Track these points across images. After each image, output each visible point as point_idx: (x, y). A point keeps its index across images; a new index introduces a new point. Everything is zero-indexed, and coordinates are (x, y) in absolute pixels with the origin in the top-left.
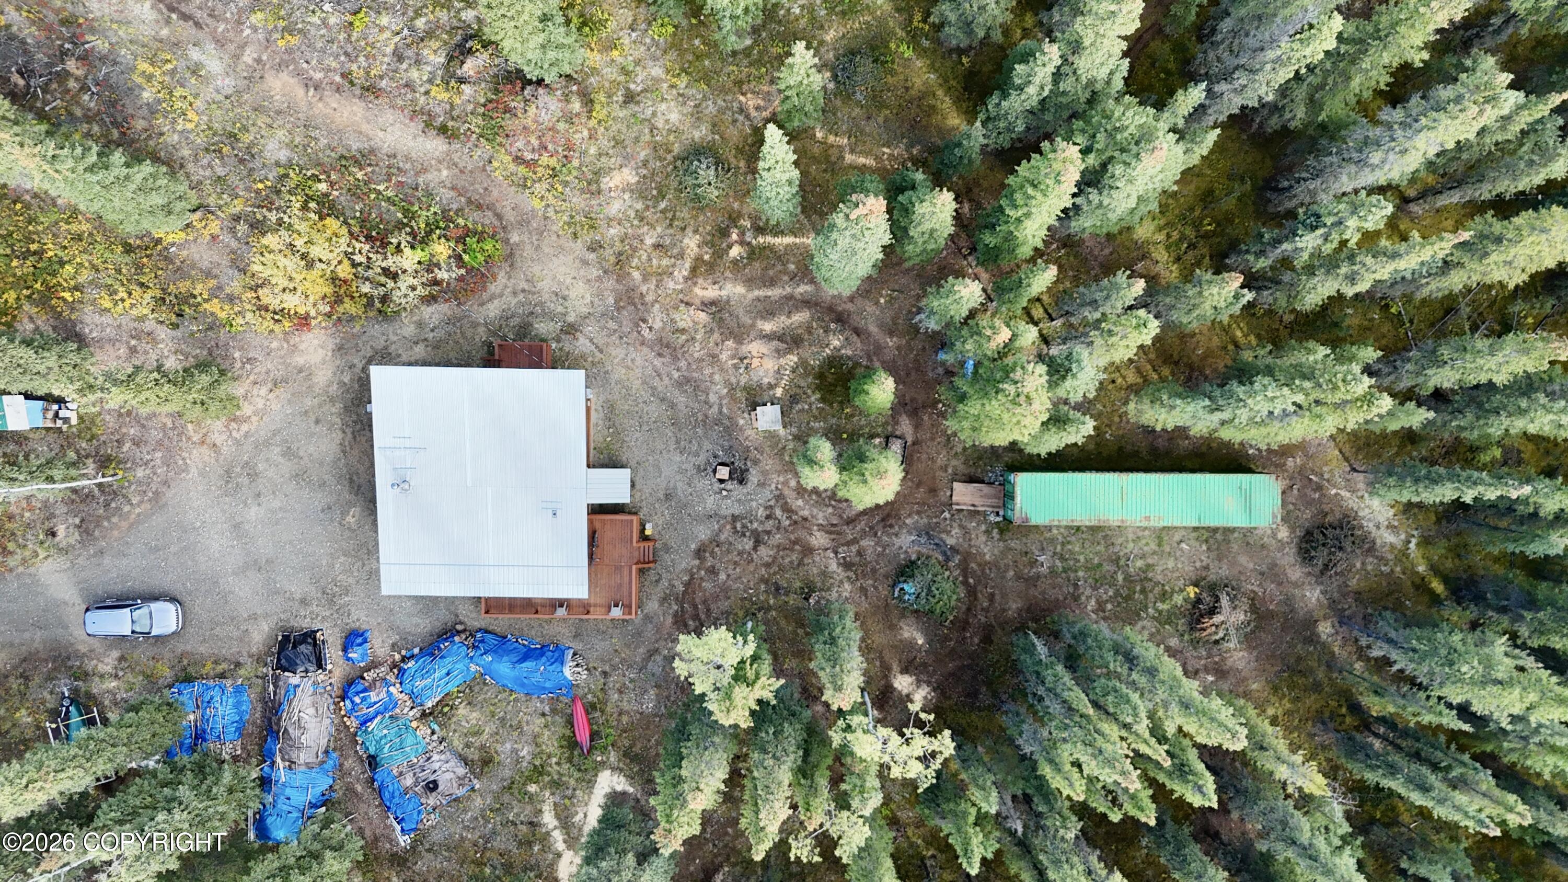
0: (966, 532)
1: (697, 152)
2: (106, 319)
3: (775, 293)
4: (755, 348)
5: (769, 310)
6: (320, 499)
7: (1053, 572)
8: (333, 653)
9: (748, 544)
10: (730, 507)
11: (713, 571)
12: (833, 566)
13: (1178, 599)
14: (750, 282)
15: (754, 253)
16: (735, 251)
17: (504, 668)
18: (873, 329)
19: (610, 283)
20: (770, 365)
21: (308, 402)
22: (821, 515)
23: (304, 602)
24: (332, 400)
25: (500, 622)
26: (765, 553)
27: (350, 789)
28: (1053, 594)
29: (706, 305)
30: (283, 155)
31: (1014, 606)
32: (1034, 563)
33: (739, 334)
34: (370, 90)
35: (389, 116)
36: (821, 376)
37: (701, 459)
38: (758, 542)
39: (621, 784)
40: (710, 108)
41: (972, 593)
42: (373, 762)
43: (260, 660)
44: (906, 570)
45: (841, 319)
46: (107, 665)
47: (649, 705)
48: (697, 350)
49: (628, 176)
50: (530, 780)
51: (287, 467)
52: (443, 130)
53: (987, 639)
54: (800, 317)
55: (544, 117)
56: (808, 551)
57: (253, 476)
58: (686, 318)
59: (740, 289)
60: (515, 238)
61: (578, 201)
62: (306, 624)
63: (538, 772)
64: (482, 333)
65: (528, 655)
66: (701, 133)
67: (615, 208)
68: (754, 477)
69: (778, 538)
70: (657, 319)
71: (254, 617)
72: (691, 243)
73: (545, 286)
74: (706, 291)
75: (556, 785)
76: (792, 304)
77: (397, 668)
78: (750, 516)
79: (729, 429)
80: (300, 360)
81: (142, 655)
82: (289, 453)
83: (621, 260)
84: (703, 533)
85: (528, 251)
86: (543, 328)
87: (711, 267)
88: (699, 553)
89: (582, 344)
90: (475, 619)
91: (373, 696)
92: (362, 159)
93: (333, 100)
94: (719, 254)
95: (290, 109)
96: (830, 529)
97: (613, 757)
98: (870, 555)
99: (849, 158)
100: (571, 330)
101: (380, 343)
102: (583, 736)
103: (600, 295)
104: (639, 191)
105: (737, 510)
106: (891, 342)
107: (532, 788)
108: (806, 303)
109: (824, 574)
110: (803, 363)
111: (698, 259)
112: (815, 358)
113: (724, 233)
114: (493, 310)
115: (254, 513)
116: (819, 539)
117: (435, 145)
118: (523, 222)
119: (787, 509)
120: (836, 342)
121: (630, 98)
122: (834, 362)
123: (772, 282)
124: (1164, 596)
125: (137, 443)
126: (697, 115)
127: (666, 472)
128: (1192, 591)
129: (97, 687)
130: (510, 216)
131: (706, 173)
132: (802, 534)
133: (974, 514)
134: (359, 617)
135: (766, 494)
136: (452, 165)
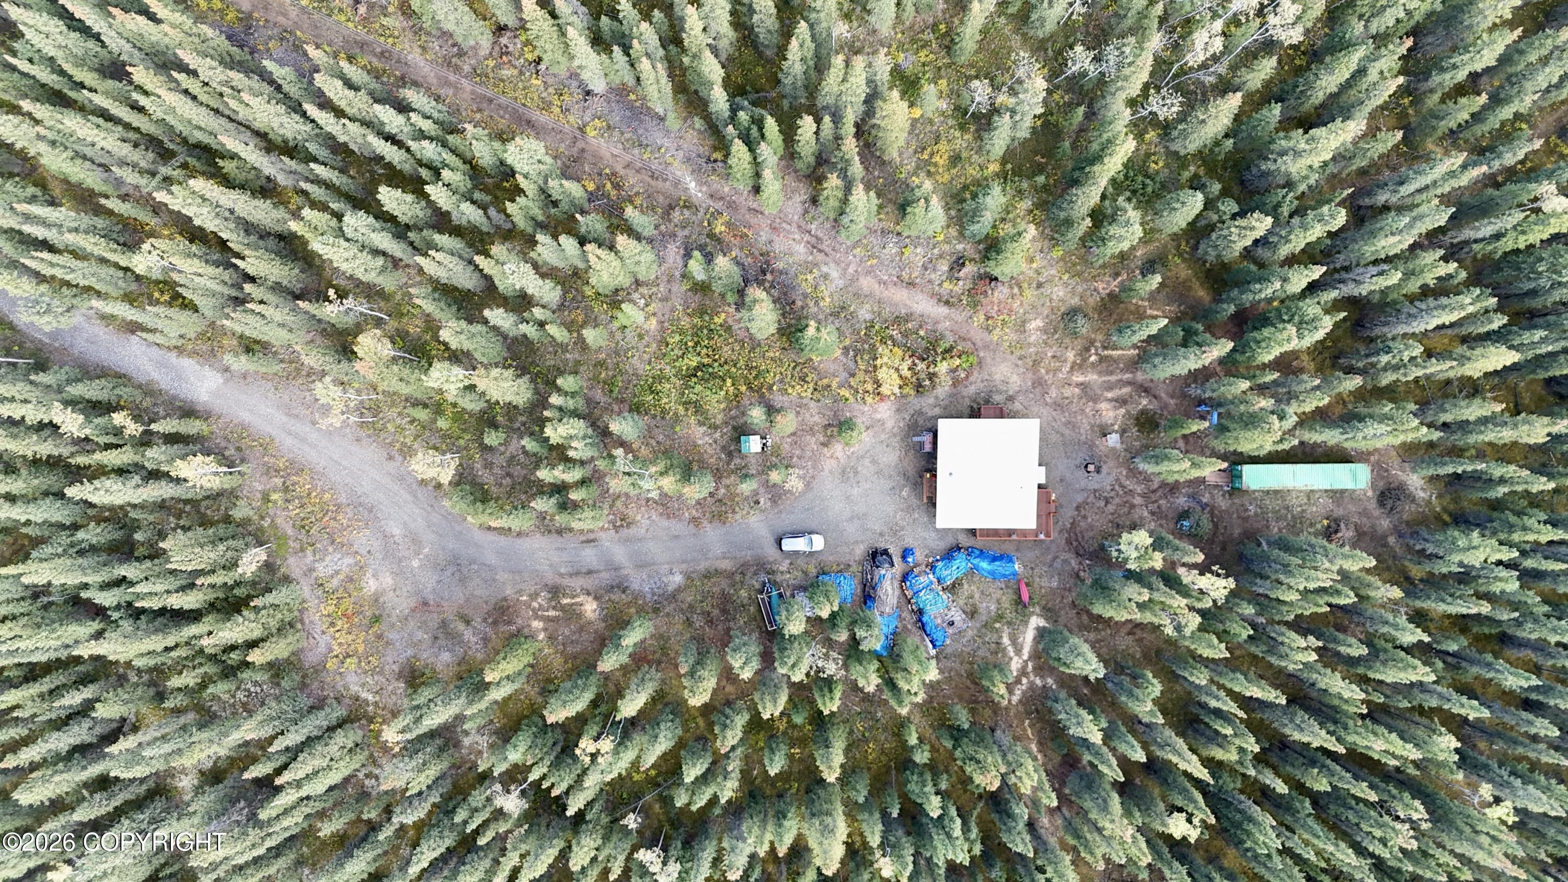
0: (1212, 496)
1: (1073, 312)
2: (785, 398)
3: (1113, 378)
4: (1103, 406)
5: (1110, 388)
6: (889, 484)
7: (1256, 514)
8: (897, 560)
9: (1102, 503)
10: (1093, 485)
11: (1085, 517)
12: (1146, 514)
13: (1319, 526)
14: (1100, 373)
15: (1102, 359)
16: (1093, 358)
17: (984, 565)
18: (1163, 395)
19: (1030, 375)
20: (1111, 414)
21: (883, 437)
22: (1139, 489)
23: (881, 535)
24: (895, 435)
25: (979, 542)
26: (1111, 508)
27: (905, 627)
28: (1256, 525)
29: (1078, 385)
30: (868, 317)
31: (1237, 532)
32: (1247, 510)
33: (1095, 399)
34: (911, 284)
35: (920, 296)
36: (1137, 419)
37: (1078, 462)
38: (1107, 503)
39: (1042, 623)
40: (1080, 289)
41: (1216, 526)
42: (920, 612)
43: (860, 563)
44: (1184, 515)
45: (1146, 390)
46: (784, 566)
47: (1055, 584)
48: (1074, 407)
49: (1039, 323)
50: (996, 621)
51: (872, 468)
52: (947, 303)
53: (1224, 549)
54: (1126, 390)
55: (1002, 297)
56: (1133, 506)
57: (856, 473)
58: (1068, 392)
59: (1095, 377)
60: (982, 354)
61: (1013, 336)
62: (882, 545)
63: (1000, 617)
64: (967, 402)
65: (994, 559)
66: (1075, 301)
67: (1032, 339)
69: (1117, 500)
70: (1053, 393)
71: (857, 542)
72: (1071, 355)
73: (998, 377)
74: (1078, 378)
75: (1009, 623)
76: (1122, 383)
77: (932, 567)
78: (1102, 490)
79: (1091, 446)
80: (878, 416)
81: (801, 562)
82: (874, 462)
83: (1036, 363)
84: (1080, 498)
85: (989, 360)
86: (997, 398)
87: (1081, 366)
88: (1078, 508)
89: (1017, 406)
90: (964, 541)
91: (922, 579)
92: (908, 318)
93: (893, 290)
94: (1085, 360)
95: (870, 295)
96: (1143, 496)
97: (1038, 610)
98: (1164, 508)
99: (1149, 312)
100: (1011, 399)
101: (917, 407)
102: (1025, 597)
103: (1025, 381)
104: (1044, 331)
105: (1096, 486)
106: (1172, 402)
107: (997, 625)
108: (1129, 383)
109: (1141, 518)
110: (1128, 412)
111: (1074, 363)
112: (1135, 409)
113: (1087, 349)
114: (972, 389)
115: (856, 491)
116: (1138, 500)
117: (943, 310)
118: (986, 347)
119: (1122, 486)
120: (1144, 402)
121: (1040, 286)
122: (1143, 412)
123: (1111, 373)
124: (1311, 525)
125: (799, 458)
126: (1073, 292)
127: (1061, 468)
128: (1325, 522)
129: (779, 578)
130: (979, 344)
131: (1081, 321)
132: (1129, 498)
133: (1216, 486)
134: (909, 542)
135: (1111, 479)
136: (952, 319)
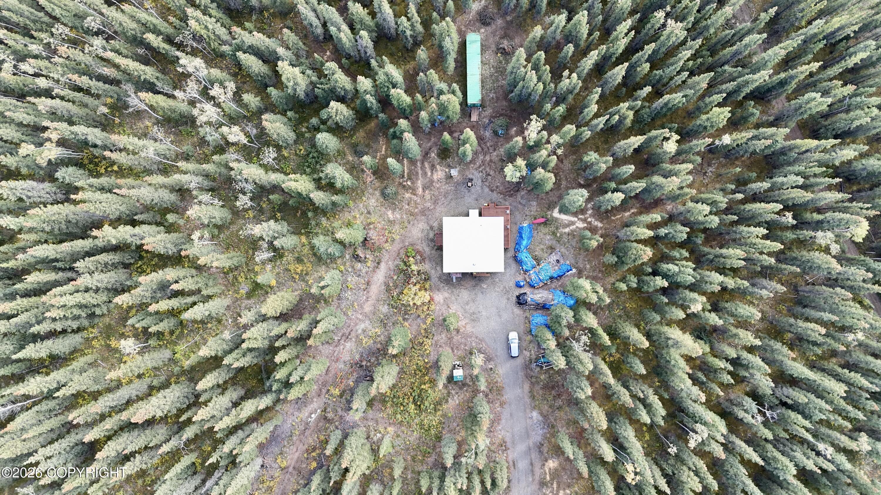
0: (485, 117)
1: (384, 195)
2: (432, 354)
3: (420, 172)
4: (435, 177)
5: (425, 174)
6: (480, 295)
7: (495, 93)
8: (522, 291)
9: (489, 177)
10: (479, 183)
11: (497, 187)
12: (495, 153)
13: (501, 58)
14: (417, 179)
15: (410, 178)
16: (409, 183)
17: (524, 243)
18: (429, 144)
19: (419, 217)
20: (440, 173)
21: (453, 298)
22: (481, 157)
23: (508, 299)
24: (452, 292)
25: (512, 245)
26: (492, 173)
27: (560, 286)
28: (501, 93)
29: (424, 191)
30: (386, 307)
31: (505, 103)
32: (493, 98)
33: (432, 182)
34: (368, 283)
35: (375, 278)
36: (442, 159)
37: (466, 191)
38: (489, 175)
39: (556, 210)
40: (371, 191)
41: (501, 115)
42: (551, 278)
43: (525, 311)
44: (495, 133)
45: (427, 154)
46: (527, 354)
47: (535, 203)
48: (436, 193)
49: (390, 213)
50: (556, 235)
51: (471, 304)
52: (378, 263)
53: (514, 110)
54: (426, 165)
55: (375, 234)
56: (491, 161)
57: (474, 313)
58: (428, 196)
59: (419, 182)
60: (407, 244)
61: (397, 227)
62: (514, 299)
63: (554, 234)
64: (434, 252)
65: (521, 237)
66: (377, 193)
67: (398, 216)
68: (471, 176)
69: (488, 169)
70: (428, 204)
71: (513, 313)
72: (407, 195)
73: (420, 235)
74: (420, 191)
75: (557, 228)
76: (423, 167)
77: (526, 271)
78: (482, 178)
79: (458, 184)
80: (442, 301)
81: (524, 344)
82: (467, 304)
83: (412, 214)
84: (487, 190)
85: (410, 240)
86: (431, 235)
87: (414, 190)
88: (492, 191)
89: (435, 224)
90: (511, 253)
91: (533, 278)
92: (387, 285)
93: (371, 293)
94: (410, 188)
95: (374, 306)
96: (485, 155)
97: (549, 213)
98: (492, 144)
99: (383, 153)
100: (432, 228)
101: (437, 279)
102: (543, 220)
103: (421, 220)
104: (394, 210)
105: (480, 181)
106: (433, 140)
107: (558, 235)
108: (423, 163)
109: (497, 156)
110: (439, 164)
111: (411, 193)
112: (437, 160)
113: (404, 186)
114: (427, 249)
115: (484, 313)
116: (488, 158)
117: (383, 265)
118: (403, 241)
119: (480, 167)
120: (433, 155)
121: (369, 213)
122: (439, 155)
123: (417, 173)
124: (501, 62)
125: (466, 345)
126: (373, 194)
127: (470, 200)
128: (499, 55)
129: (534, 357)
130: (401, 245)
131: (389, 191)
132: (486, 163)
133: (479, 115)
134: (512, 284)
135: (475, 172)
136: (388, 261)
